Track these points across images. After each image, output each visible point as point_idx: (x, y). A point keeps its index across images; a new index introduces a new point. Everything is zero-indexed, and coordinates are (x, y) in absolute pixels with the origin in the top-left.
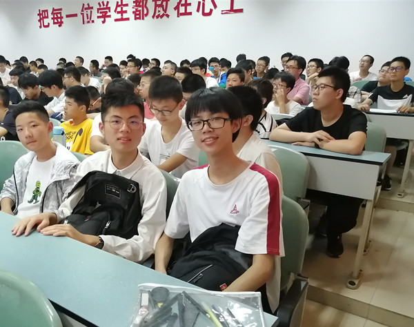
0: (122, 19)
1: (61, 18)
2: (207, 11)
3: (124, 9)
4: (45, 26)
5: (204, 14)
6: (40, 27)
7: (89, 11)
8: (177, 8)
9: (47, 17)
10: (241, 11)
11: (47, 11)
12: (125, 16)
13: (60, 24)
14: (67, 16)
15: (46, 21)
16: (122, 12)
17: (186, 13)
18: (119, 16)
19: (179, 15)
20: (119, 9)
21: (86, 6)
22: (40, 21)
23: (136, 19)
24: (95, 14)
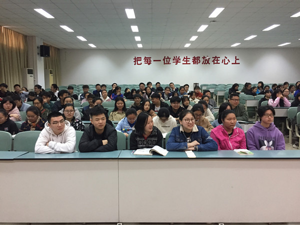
0: (187, 64)
1: (150, 61)
2: (226, 63)
3: (188, 60)
4: (138, 64)
5: (225, 64)
6: (135, 64)
7: (168, 60)
8: (213, 61)
9: (141, 60)
10: (239, 63)
11: (141, 58)
12: (188, 62)
13: (149, 64)
14: (154, 61)
15: (139, 62)
16: (187, 61)
17: (217, 63)
18: (185, 62)
19: (214, 63)
20: (185, 60)
21: (166, 57)
22: (135, 62)
23: (194, 64)
24: (171, 61)
